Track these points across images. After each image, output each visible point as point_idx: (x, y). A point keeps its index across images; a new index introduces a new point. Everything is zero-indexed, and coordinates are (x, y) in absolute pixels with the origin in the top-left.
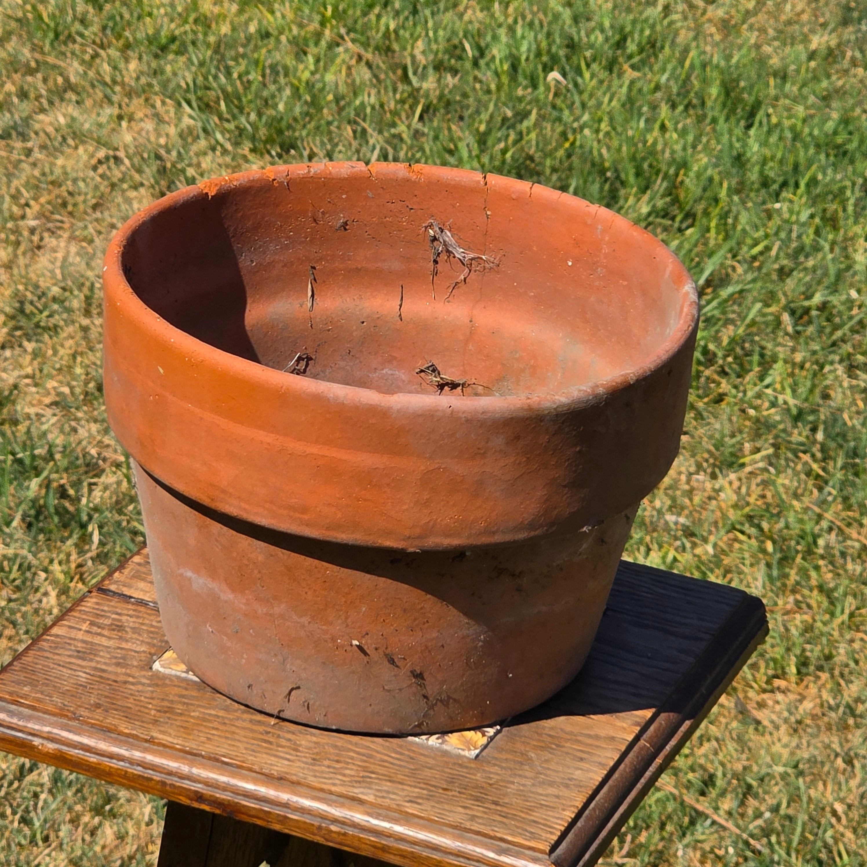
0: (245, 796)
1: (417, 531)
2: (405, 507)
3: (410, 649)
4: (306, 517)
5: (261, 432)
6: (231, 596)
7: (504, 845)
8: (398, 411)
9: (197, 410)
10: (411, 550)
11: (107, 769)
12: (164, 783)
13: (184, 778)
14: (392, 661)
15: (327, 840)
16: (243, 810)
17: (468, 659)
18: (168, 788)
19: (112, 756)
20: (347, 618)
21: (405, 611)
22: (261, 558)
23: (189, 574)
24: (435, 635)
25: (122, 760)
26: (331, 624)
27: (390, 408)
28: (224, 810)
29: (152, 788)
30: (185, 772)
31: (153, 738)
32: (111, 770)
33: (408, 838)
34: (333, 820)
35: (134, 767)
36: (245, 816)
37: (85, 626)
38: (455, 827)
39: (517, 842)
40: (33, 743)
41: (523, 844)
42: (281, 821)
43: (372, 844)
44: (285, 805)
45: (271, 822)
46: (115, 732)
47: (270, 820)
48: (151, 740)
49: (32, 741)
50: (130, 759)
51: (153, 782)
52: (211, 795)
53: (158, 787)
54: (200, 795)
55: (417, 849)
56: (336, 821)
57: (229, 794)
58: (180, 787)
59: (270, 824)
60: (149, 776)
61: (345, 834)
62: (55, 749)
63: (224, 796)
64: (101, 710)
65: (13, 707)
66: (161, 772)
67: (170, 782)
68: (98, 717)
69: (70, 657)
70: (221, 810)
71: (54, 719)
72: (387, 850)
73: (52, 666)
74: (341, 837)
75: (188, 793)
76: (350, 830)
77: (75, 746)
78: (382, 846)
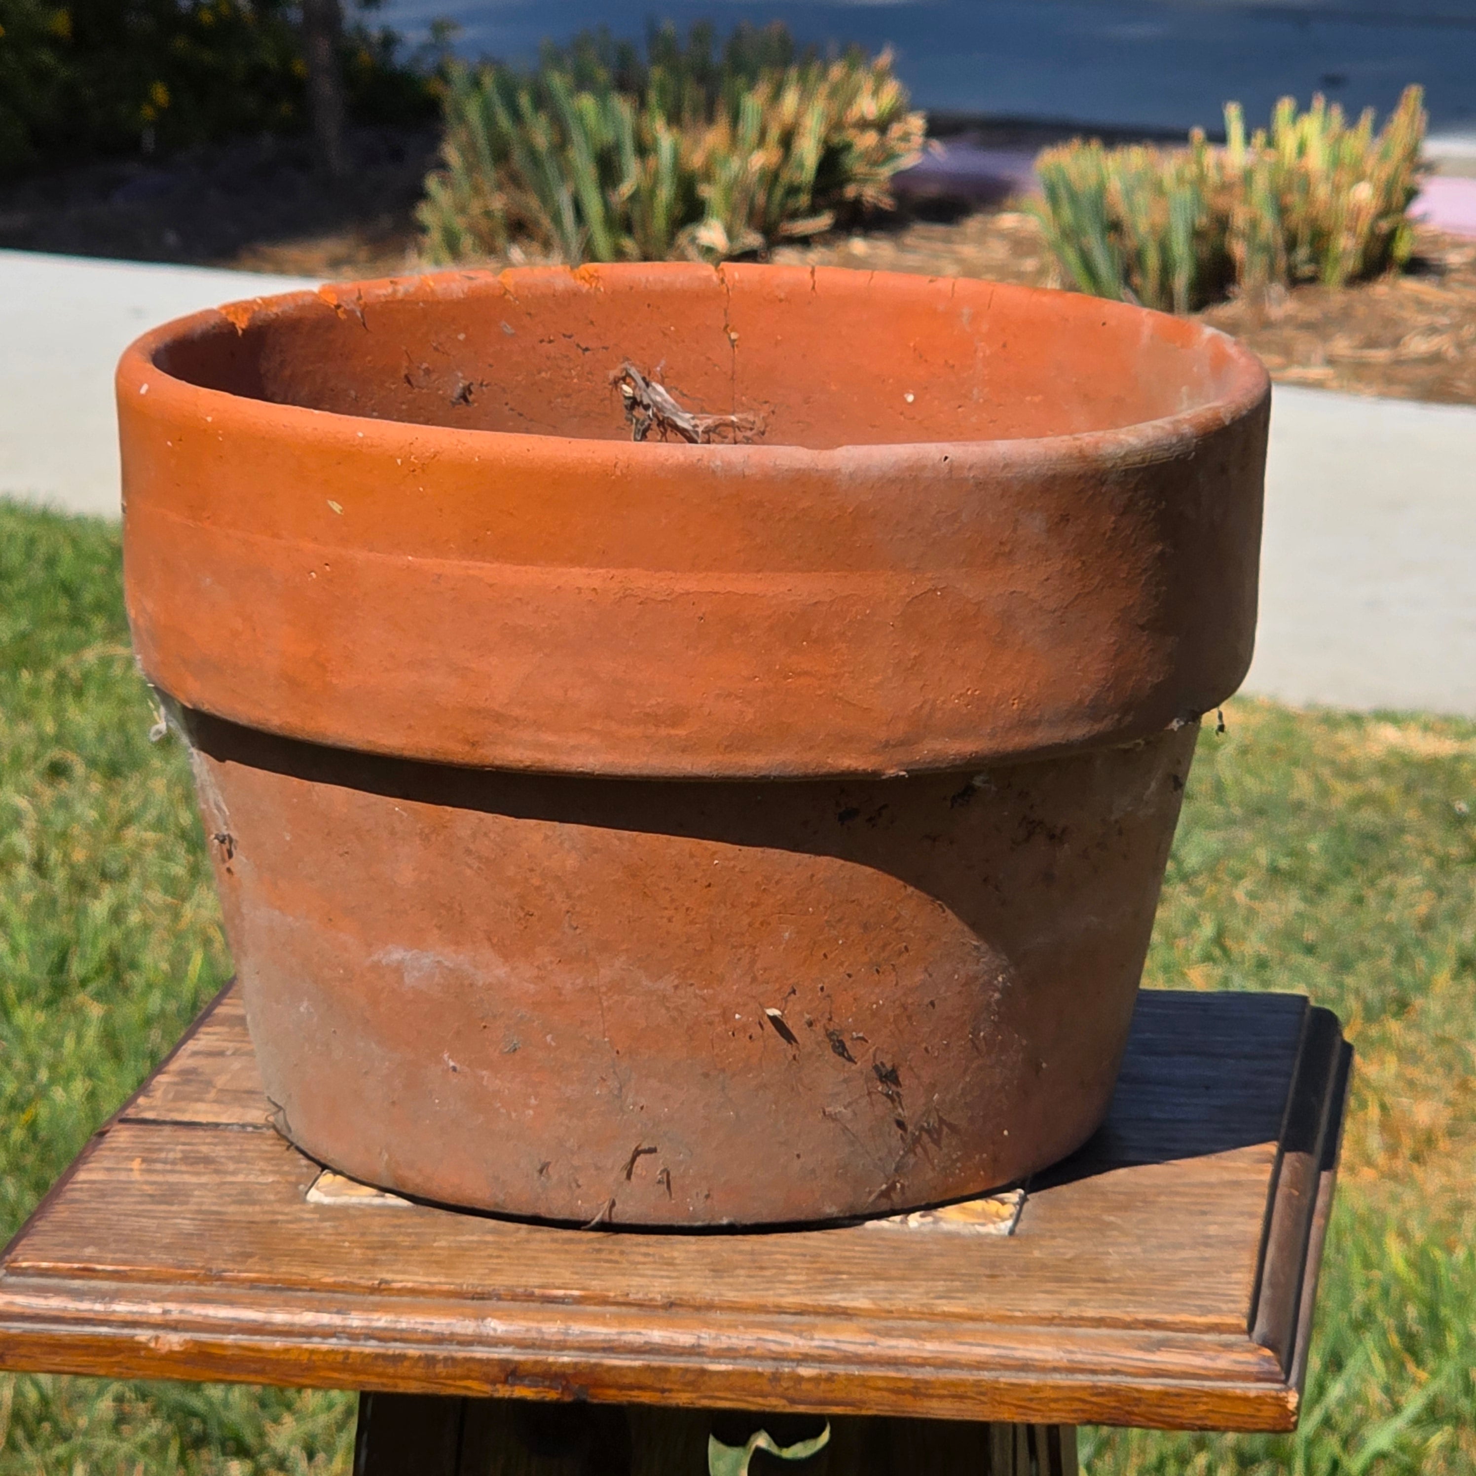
0: (604, 1350)
1: (901, 729)
2: (877, 679)
3: (874, 1014)
4: (682, 732)
5: (575, 570)
6: (501, 971)
7: (1156, 1334)
8: (852, 476)
9: (430, 563)
10: (891, 772)
11: (304, 1358)
12: (430, 1361)
13: (470, 1344)
14: (840, 1049)
15: (793, 1401)
16: (608, 1379)
17: (975, 1031)
18: (440, 1369)
19: (308, 1333)
20: (753, 962)
21: (865, 927)
22: (571, 862)
23: (397, 955)
24: (920, 977)
25: (333, 1335)
26: (721, 980)
27: (836, 472)
28: (565, 1388)
29: (403, 1378)
30: (470, 1331)
31: (387, 1282)
32: (314, 1357)
33: (963, 1359)
34: (800, 1357)
35: (362, 1342)
36: (612, 1392)
37: (136, 1164)
38: (1050, 1321)
39: (1182, 1322)
40: (137, 1338)
41: (1195, 1324)
42: (691, 1383)
43: (891, 1386)
44: (695, 1351)
45: (670, 1391)
46: (304, 1287)
47: (667, 1386)
48: (383, 1286)
49: (133, 1337)
50: (348, 1330)
51: (406, 1364)
52: (536, 1363)
53: (418, 1371)
54: (512, 1367)
55: (985, 1375)
56: (805, 1358)
57: (572, 1353)
58: (467, 1360)
59: (666, 1394)
60: (397, 1352)
61: (831, 1378)
62: (186, 1342)
63: (566, 1358)
64: (256, 1259)
65: (77, 1283)
66: (419, 1341)
67: (445, 1354)
68: (257, 1268)
69: (140, 1203)
70: (560, 1391)
71: (168, 1289)
72: (923, 1391)
73: (115, 1218)
74: (823, 1386)
75: (486, 1369)
76: (840, 1370)
77: (227, 1328)
78: (912, 1385)
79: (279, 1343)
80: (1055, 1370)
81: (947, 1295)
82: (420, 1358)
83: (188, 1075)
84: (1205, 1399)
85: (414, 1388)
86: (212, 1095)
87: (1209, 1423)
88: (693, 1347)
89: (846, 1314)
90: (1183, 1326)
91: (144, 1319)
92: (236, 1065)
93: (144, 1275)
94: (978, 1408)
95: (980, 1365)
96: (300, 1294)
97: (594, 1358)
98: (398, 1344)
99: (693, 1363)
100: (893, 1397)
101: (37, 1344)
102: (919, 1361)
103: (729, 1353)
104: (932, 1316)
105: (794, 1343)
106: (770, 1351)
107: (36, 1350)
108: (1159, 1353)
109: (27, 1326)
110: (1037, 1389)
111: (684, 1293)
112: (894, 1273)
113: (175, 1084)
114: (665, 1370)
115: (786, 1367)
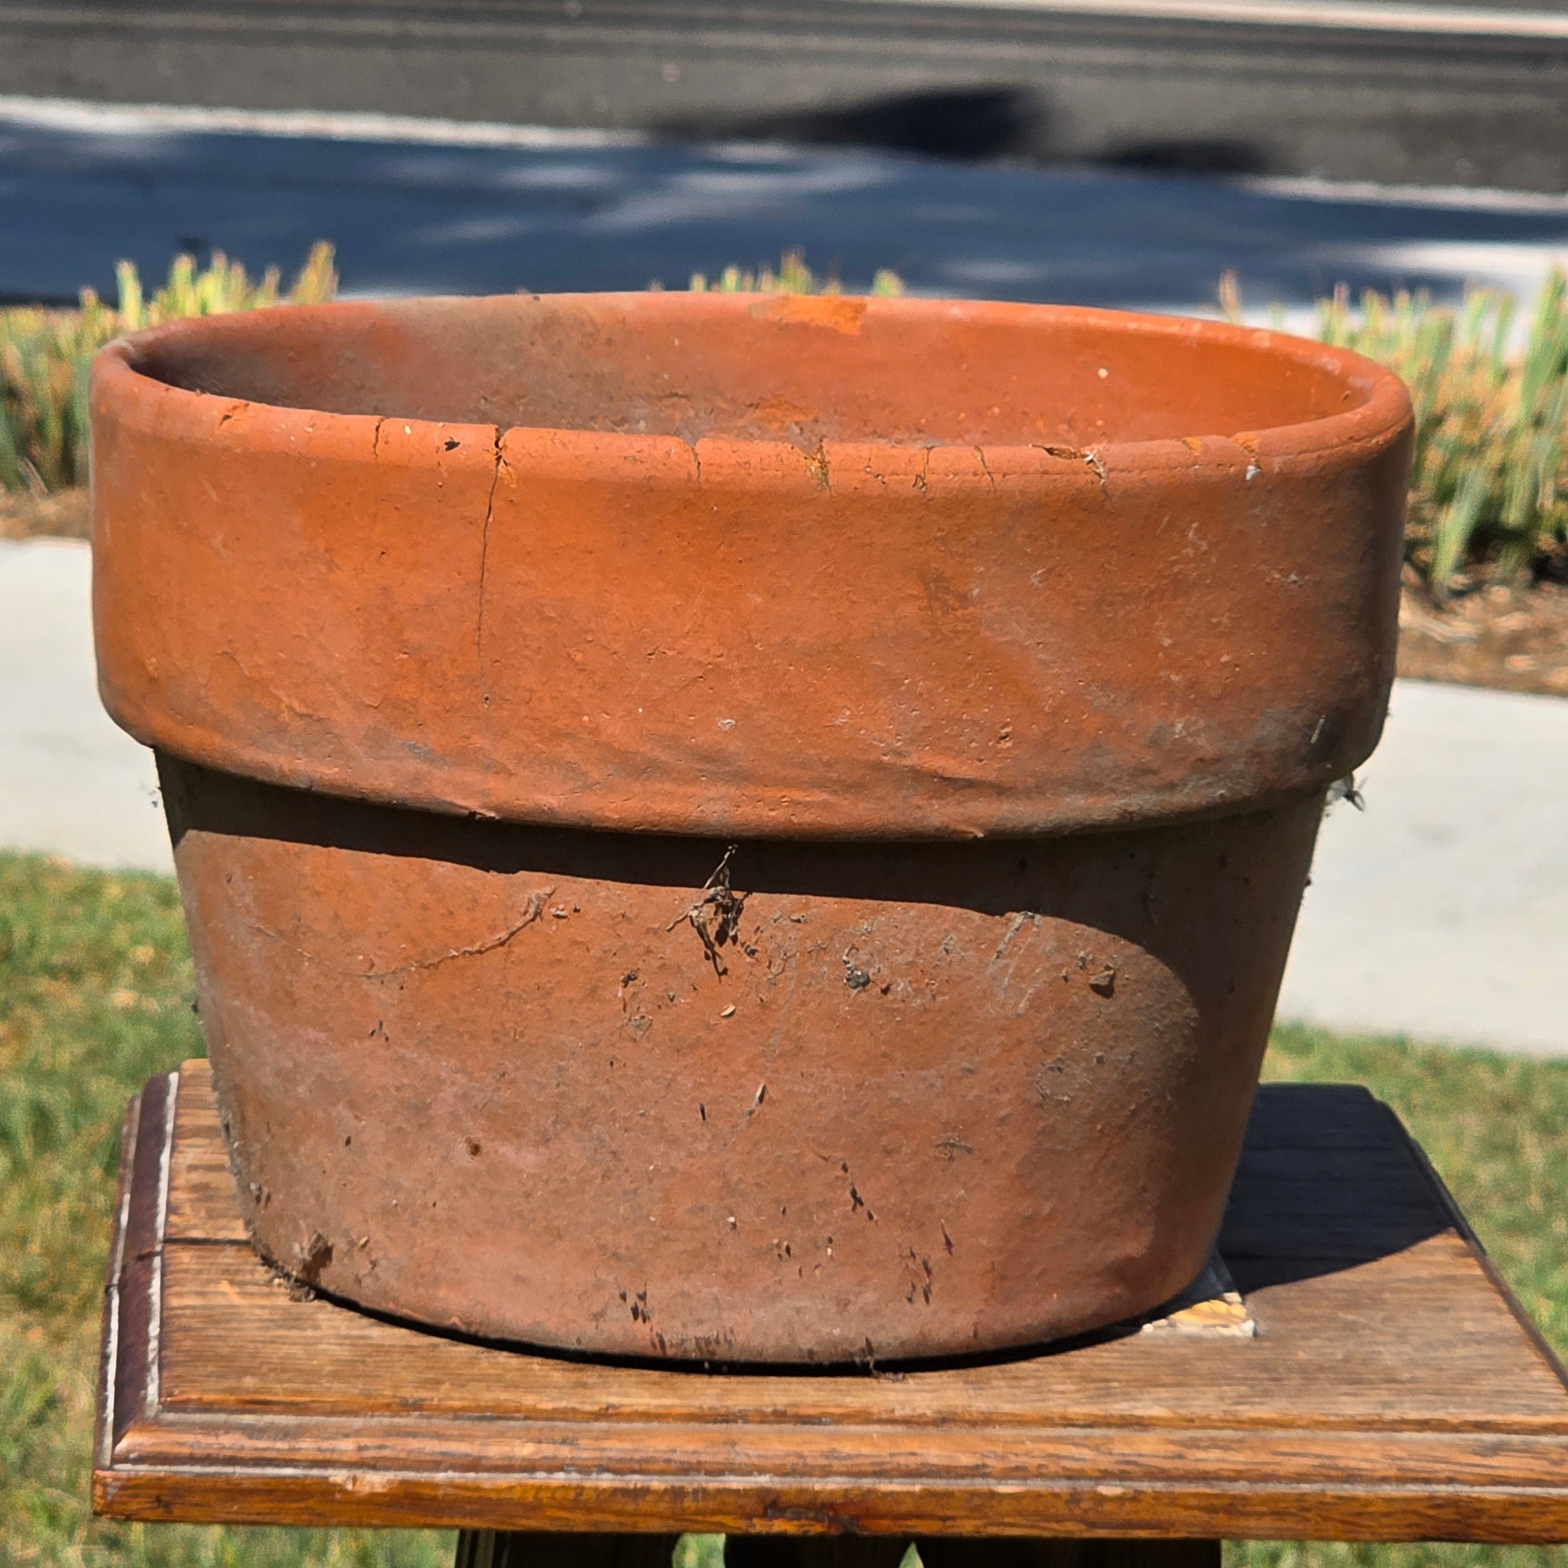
0: (876, 1474)
7: (1489, 1438)
11: (530, 1497)
12: (677, 1494)
13: (721, 1473)
15: (1092, 1525)
16: (883, 1508)
18: (689, 1503)
19: (530, 1467)
25: (561, 1469)
28: (832, 1520)
29: (645, 1515)
30: (720, 1458)
31: (614, 1406)
32: (543, 1495)
33: (1282, 1471)
34: (1097, 1474)
35: (594, 1476)
36: (885, 1522)
37: (224, 1286)
38: (1370, 1425)
39: (1515, 1423)
40: (331, 1480)
41: (1530, 1425)
42: (976, 1509)
43: (1204, 1503)
44: (976, 1472)
45: (953, 1518)
46: (517, 1415)
47: (950, 1513)
48: (611, 1411)
49: (327, 1478)
50: (578, 1462)
51: (648, 1498)
52: (801, 1491)
53: (663, 1507)
54: (770, 1498)
55: (1305, 1488)
56: (1105, 1476)
57: (839, 1479)
58: (720, 1492)
59: (949, 1523)
60: (639, 1485)
61: (1136, 1497)
62: (390, 1482)
63: (833, 1484)
64: (446, 1386)
65: (248, 1419)
66: (662, 1473)
67: (695, 1486)
68: (457, 1395)
69: (267, 1329)
70: (826, 1523)
71: (358, 1422)
72: (1240, 1508)
73: (252, 1346)
74: (1128, 1506)
75: (742, 1501)
76: (1145, 1486)
77: (436, 1465)
78: (1229, 1501)
79: (502, 1480)
80: (1385, 1480)
81: (1241, 1400)
82: (666, 1491)
83: (203, 1191)
84: (1556, 1508)
85: (658, 1526)
87: (1557, 1535)
88: (977, 1467)
89: (1141, 1424)
90: (1516, 1427)
91: (335, 1456)
93: (329, 1407)
94: (1301, 1526)
95: (1301, 1478)
96: (511, 1423)
97: (867, 1483)
98: (636, 1477)
99: (980, 1484)
100: (1205, 1517)
101: (214, 1490)
102: (1232, 1474)
103: (1019, 1473)
104: (1238, 1424)
105: (1090, 1459)
106: (1064, 1468)
107: (212, 1498)
108: (1499, 1458)
109: (198, 1469)
110: (1367, 1502)
111: (957, 1407)
112: (1166, 1379)
113: (197, 1200)
114: (948, 1495)
115: (1084, 1485)
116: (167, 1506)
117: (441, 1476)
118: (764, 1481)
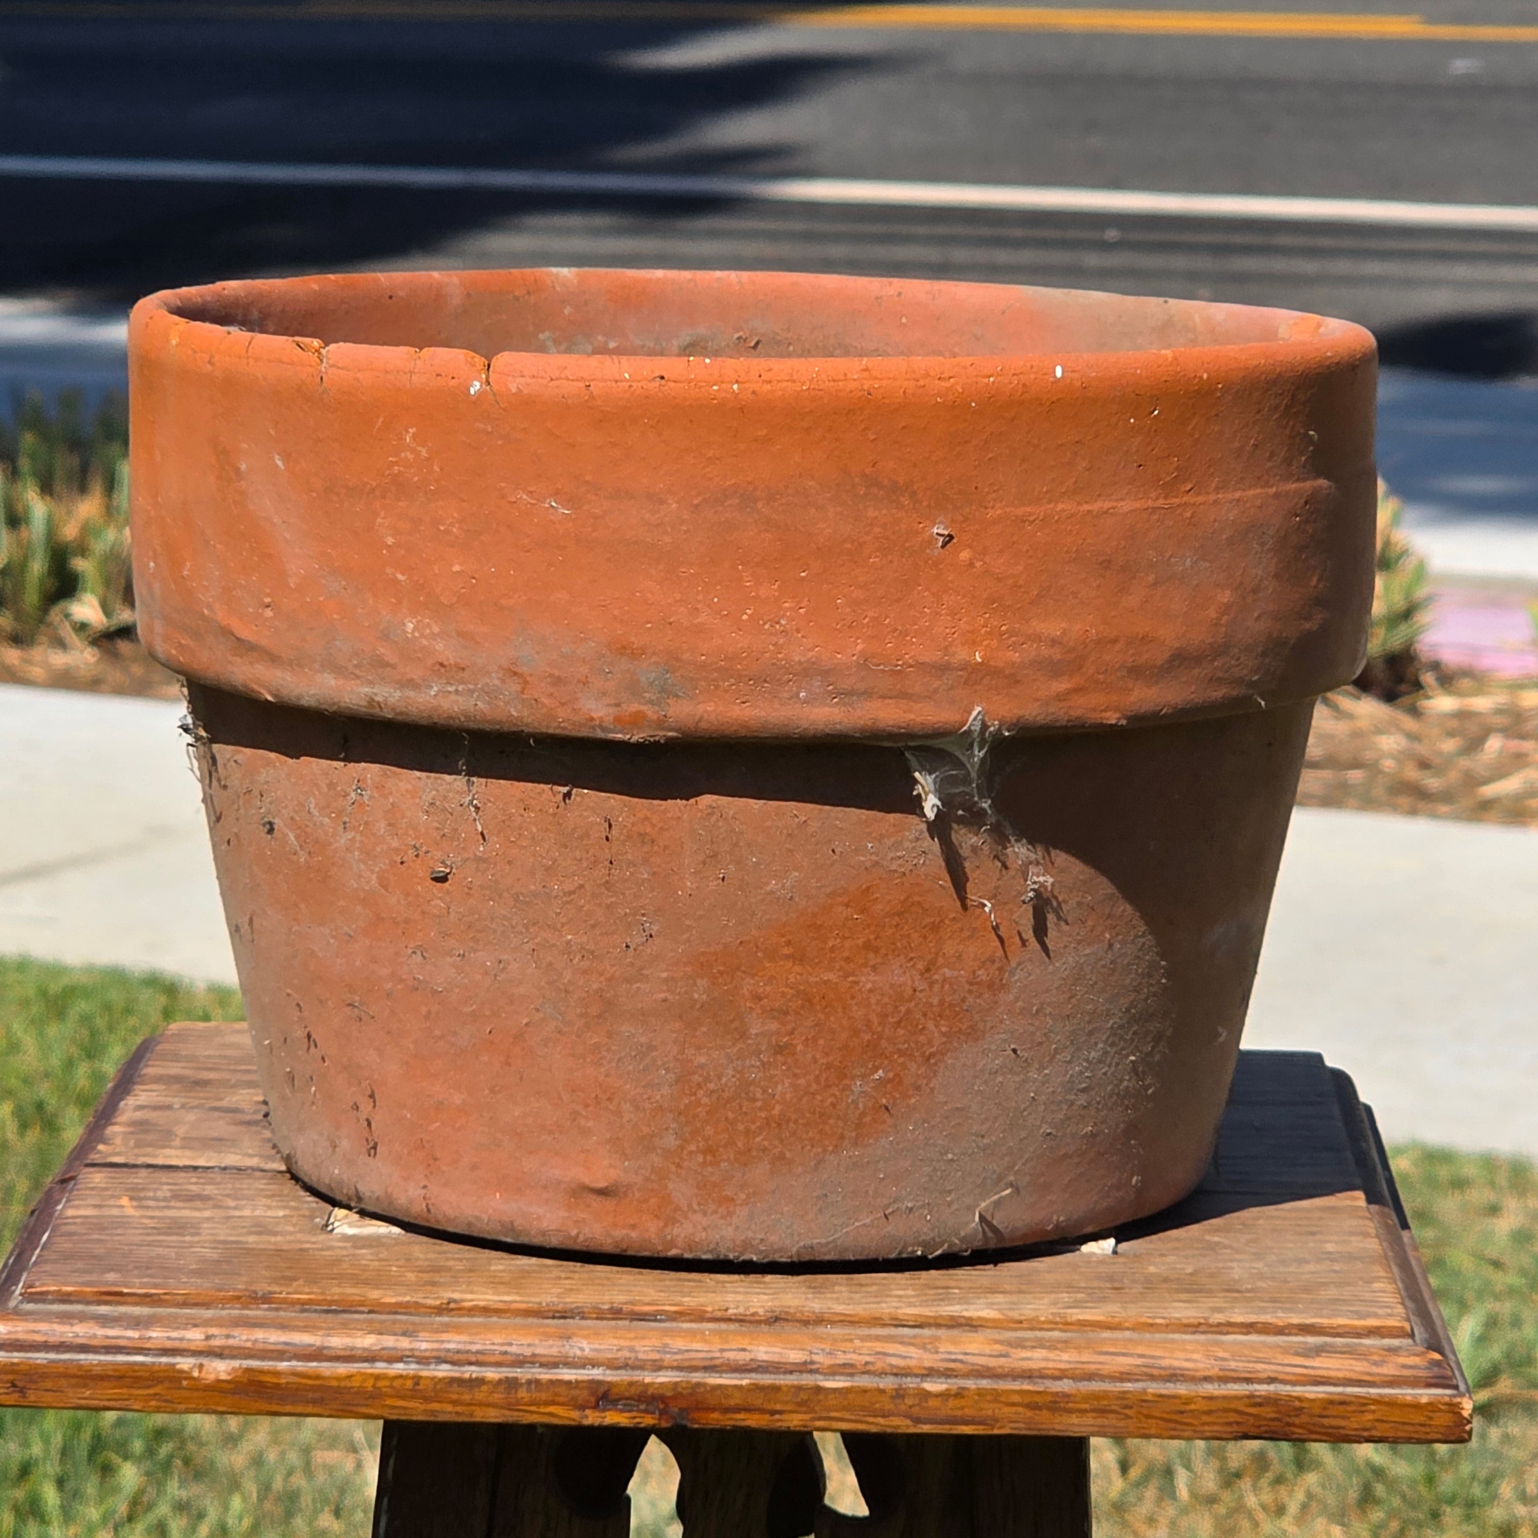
0: (706, 1369)
7: (1313, 1340)
11: (369, 1384)
12: (511, 1384)
13: (555, 1365)
15: (918, 1421)
16: (712, 1400)
18: (522, 1393)
19: (371, 1357)
25: (400, 1359)
28: (663, 1413)
29: (481, 1404)
30: (554, 1351)
31: (455, 1301)
32: (380, 1384)
33: (1106, 1369)
34: (926, 1372)
35: (432, 1367)
36: (716, 1415)
37: (125, 1201)
38: (1195, 1328)
39: (1339, 1326)
40: (178, 1367)
41: (1356, 1327)
42: (804, 1403)
43: (1026, 1401)
44: (804, 1368)
45: (780, 1412)
46: (362, 1309)
47: (778, 1407)
48: (452, 1306)
49: (174, 1365)
50: (416, 1353)
51: (484, 1388)
52: (631, 1384)
53: (497, 1397)
54: (602, 1390)
55: (1128, 1386)
56: (930, 1373)
57: (670, 1373)
58: (551, 1382)
59: (777, 1417)
60: (474, 1376)
61: (960, 1394)
62: (234, 1369)
63: (664, 1378)
64: (301, 1282)
65: (103, 1309)
66: (498, 1364)
67: (529, 1376)
68: (307, 1290)
69: (148, 1235)
70: (657, 1415)
71: (209, 1313)
72: (1062, 1405)
73: (126, 1248)
74: (952, 1403)
75: (575, 1392)
76: (970, 1384)
77: (280, 1355)
78: (1050, 1398)
79: (342, 1369)
80: (1207, 1379)
81: (1076, 1305)
82: (500, 1381)
83: (141, 1126)
84: (1373, 1407)
85: (493, 1416)
86: (177, 1142)
87: (1375, 1433)
88: (805, 1363)
89: (972, 1325)
90: (1340, 1331)
91: (184, 1345)
92: (191, 1117)
93: (180, 1299)
94: (1122, 1424)
95: (1124, 1377)
96: (356, 1316)
97: (696, 1377)
98: (473, 1368)
99: (807, 1380)
100: (1029, 1414)
101: (66, 1376)
102: (1056, 1373)
103: (846, 1369)
104: (1067, 1325)
105: (915, 1357)
106: (891, 1365)
107: (63, 1382)
108: (1320, 1359)
109: (52, 1356)
110: (1188, 1400)
111: (789, 1307)
112: (1007, 1287)
113: (132, 1133)
114: (776, 1389)
115: (910, 1383)
116: (22, 1391)
117: (283, 1365)
118: (597, 1373)
